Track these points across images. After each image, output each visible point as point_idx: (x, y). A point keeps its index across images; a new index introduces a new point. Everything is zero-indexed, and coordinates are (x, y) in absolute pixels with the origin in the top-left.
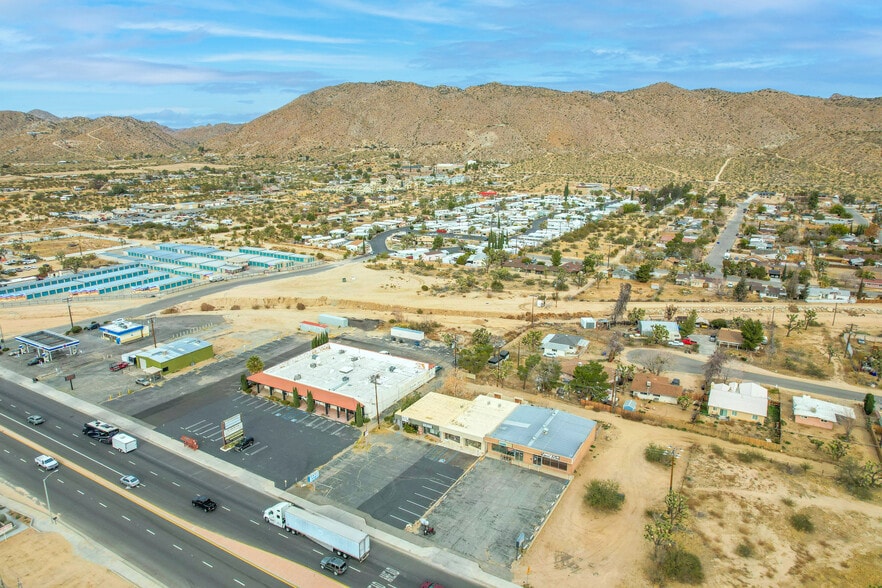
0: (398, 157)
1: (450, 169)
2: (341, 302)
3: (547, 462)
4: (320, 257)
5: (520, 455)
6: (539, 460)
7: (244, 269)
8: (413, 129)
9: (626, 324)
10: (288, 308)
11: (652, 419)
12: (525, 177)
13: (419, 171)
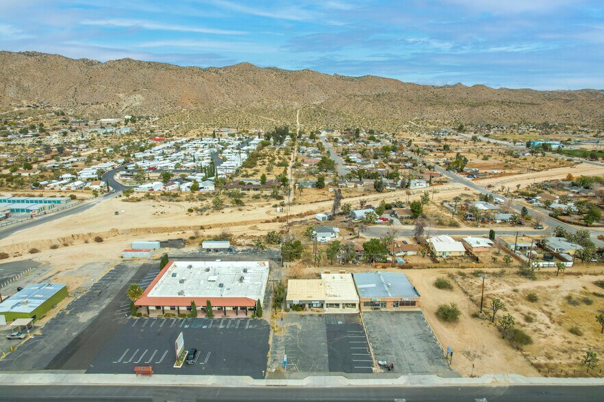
0: (63, 114)
1: (112, 123)
2: (132, 230)
3: (403, 304)
4: (73, 198)
5: (384, 304)
6: (396, 304)
7: (7, 216)
8: (71, 92)
9: (341, 214)
10: (86, 242)
11: (417, 266)
12: (176, 126)
13: (87, 125)
